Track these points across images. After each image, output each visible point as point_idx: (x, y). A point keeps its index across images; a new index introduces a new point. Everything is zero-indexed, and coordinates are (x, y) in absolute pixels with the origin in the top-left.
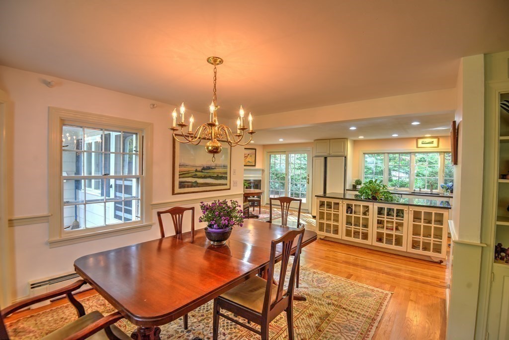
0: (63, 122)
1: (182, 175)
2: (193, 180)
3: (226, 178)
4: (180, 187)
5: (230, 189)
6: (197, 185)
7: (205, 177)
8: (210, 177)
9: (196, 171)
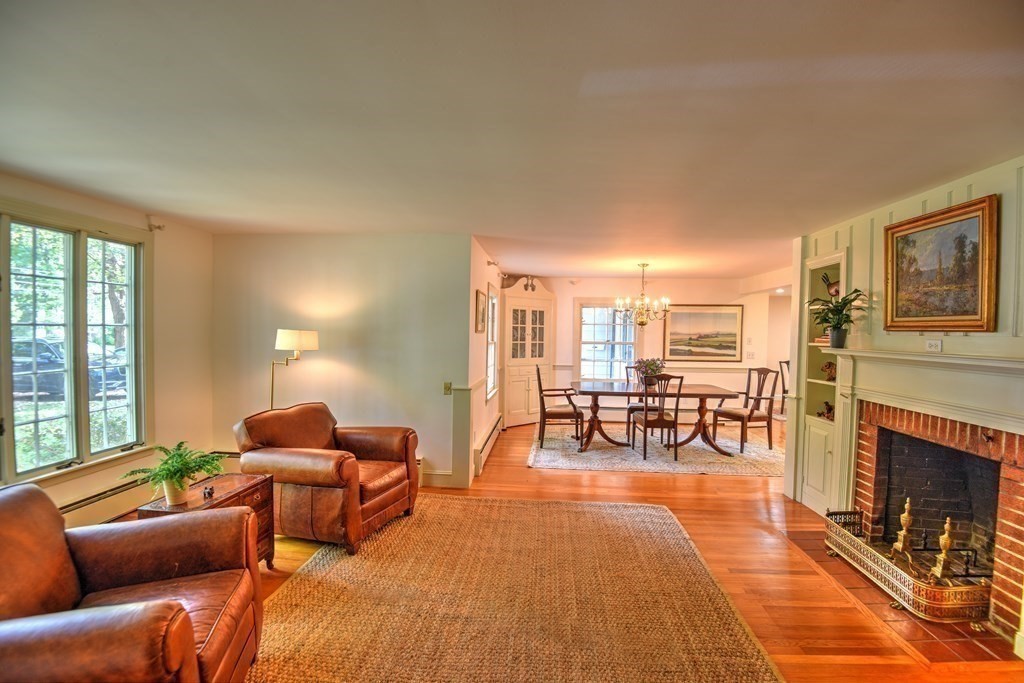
0: (582, 306)
1: (673, 343)
2: (687, 348)
3: (735, 348)
4: (671, 354)
5: (740, 361)
6: (691, 353)
7: (702, 346)
8: (709, 346)
9: (690, 339)
